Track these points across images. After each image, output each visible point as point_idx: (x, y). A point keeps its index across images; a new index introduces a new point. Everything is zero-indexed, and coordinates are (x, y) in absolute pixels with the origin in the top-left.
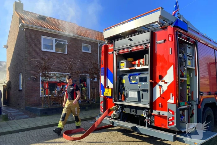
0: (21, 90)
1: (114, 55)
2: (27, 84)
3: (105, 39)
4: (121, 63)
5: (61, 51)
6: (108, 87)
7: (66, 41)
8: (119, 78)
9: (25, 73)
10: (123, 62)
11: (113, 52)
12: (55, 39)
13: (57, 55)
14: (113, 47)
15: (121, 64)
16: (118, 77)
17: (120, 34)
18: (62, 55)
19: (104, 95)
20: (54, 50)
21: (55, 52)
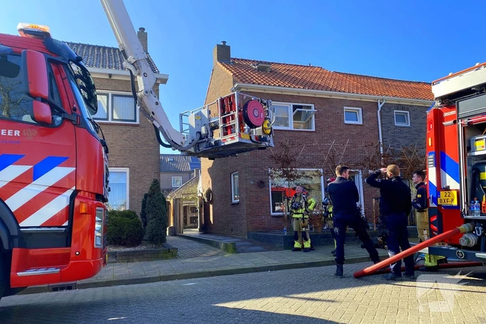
0: (238, 203)
1: (458, 126)
2: (249, 192)
3: (436, 98)
4: (478, 140)
5: (302, 126)
6: (447, 189)
7: (313, 105)
8: (473, 170)
9: (246, 172)
10: (481, 139)
11: (455, 122)
12: (292, 104)
13: (297, 134)
14: (453, 112)
15: (477, 143)
16: (469, 168)
17: (473, 87)
18: (305, 134)
19: (439, 203)
20: (291, 127)
21: (293, 129)
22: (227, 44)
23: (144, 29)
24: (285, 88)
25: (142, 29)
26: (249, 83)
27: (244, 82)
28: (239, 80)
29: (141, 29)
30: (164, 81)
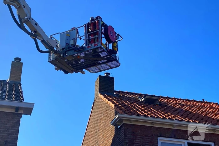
7: (212, 144)
12: (187, 142)
22: (110, 76)
23: (20, 59)
24: (176, 122)
25: (18, 60)
26: (133, 114)
27: (126, 114)
28: (121, 111)
29: (16, 59)
30: (29, 111)
